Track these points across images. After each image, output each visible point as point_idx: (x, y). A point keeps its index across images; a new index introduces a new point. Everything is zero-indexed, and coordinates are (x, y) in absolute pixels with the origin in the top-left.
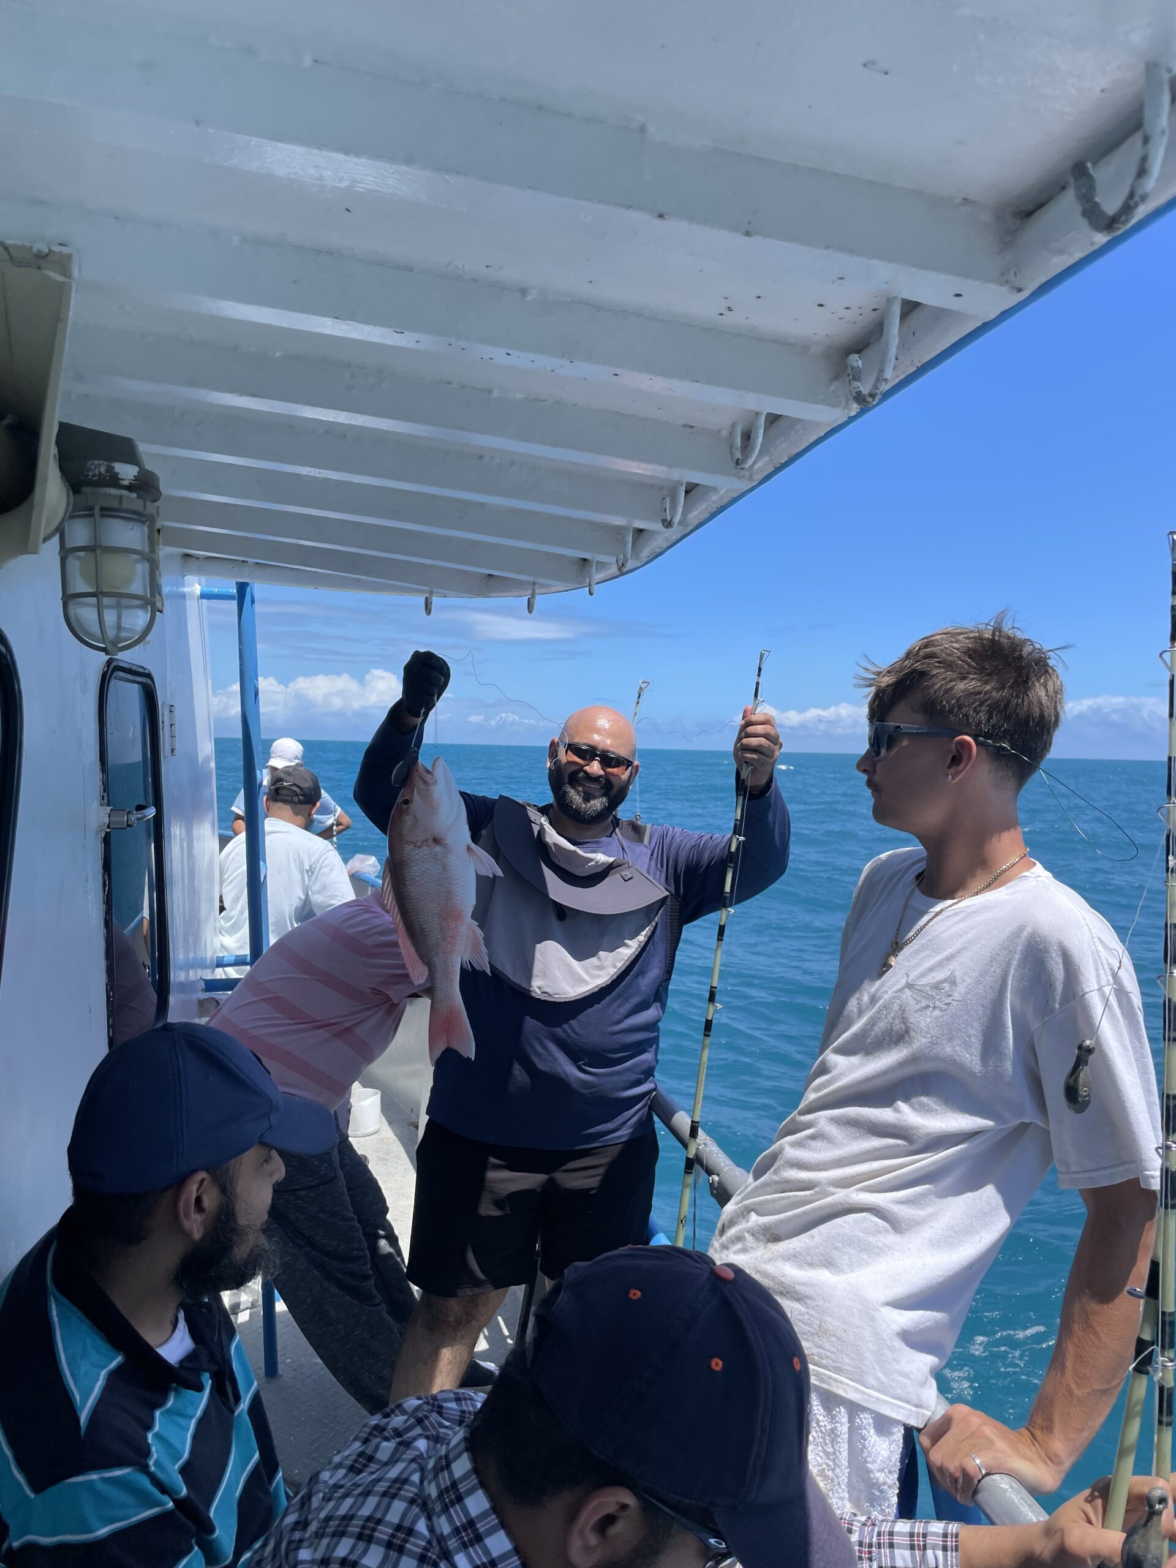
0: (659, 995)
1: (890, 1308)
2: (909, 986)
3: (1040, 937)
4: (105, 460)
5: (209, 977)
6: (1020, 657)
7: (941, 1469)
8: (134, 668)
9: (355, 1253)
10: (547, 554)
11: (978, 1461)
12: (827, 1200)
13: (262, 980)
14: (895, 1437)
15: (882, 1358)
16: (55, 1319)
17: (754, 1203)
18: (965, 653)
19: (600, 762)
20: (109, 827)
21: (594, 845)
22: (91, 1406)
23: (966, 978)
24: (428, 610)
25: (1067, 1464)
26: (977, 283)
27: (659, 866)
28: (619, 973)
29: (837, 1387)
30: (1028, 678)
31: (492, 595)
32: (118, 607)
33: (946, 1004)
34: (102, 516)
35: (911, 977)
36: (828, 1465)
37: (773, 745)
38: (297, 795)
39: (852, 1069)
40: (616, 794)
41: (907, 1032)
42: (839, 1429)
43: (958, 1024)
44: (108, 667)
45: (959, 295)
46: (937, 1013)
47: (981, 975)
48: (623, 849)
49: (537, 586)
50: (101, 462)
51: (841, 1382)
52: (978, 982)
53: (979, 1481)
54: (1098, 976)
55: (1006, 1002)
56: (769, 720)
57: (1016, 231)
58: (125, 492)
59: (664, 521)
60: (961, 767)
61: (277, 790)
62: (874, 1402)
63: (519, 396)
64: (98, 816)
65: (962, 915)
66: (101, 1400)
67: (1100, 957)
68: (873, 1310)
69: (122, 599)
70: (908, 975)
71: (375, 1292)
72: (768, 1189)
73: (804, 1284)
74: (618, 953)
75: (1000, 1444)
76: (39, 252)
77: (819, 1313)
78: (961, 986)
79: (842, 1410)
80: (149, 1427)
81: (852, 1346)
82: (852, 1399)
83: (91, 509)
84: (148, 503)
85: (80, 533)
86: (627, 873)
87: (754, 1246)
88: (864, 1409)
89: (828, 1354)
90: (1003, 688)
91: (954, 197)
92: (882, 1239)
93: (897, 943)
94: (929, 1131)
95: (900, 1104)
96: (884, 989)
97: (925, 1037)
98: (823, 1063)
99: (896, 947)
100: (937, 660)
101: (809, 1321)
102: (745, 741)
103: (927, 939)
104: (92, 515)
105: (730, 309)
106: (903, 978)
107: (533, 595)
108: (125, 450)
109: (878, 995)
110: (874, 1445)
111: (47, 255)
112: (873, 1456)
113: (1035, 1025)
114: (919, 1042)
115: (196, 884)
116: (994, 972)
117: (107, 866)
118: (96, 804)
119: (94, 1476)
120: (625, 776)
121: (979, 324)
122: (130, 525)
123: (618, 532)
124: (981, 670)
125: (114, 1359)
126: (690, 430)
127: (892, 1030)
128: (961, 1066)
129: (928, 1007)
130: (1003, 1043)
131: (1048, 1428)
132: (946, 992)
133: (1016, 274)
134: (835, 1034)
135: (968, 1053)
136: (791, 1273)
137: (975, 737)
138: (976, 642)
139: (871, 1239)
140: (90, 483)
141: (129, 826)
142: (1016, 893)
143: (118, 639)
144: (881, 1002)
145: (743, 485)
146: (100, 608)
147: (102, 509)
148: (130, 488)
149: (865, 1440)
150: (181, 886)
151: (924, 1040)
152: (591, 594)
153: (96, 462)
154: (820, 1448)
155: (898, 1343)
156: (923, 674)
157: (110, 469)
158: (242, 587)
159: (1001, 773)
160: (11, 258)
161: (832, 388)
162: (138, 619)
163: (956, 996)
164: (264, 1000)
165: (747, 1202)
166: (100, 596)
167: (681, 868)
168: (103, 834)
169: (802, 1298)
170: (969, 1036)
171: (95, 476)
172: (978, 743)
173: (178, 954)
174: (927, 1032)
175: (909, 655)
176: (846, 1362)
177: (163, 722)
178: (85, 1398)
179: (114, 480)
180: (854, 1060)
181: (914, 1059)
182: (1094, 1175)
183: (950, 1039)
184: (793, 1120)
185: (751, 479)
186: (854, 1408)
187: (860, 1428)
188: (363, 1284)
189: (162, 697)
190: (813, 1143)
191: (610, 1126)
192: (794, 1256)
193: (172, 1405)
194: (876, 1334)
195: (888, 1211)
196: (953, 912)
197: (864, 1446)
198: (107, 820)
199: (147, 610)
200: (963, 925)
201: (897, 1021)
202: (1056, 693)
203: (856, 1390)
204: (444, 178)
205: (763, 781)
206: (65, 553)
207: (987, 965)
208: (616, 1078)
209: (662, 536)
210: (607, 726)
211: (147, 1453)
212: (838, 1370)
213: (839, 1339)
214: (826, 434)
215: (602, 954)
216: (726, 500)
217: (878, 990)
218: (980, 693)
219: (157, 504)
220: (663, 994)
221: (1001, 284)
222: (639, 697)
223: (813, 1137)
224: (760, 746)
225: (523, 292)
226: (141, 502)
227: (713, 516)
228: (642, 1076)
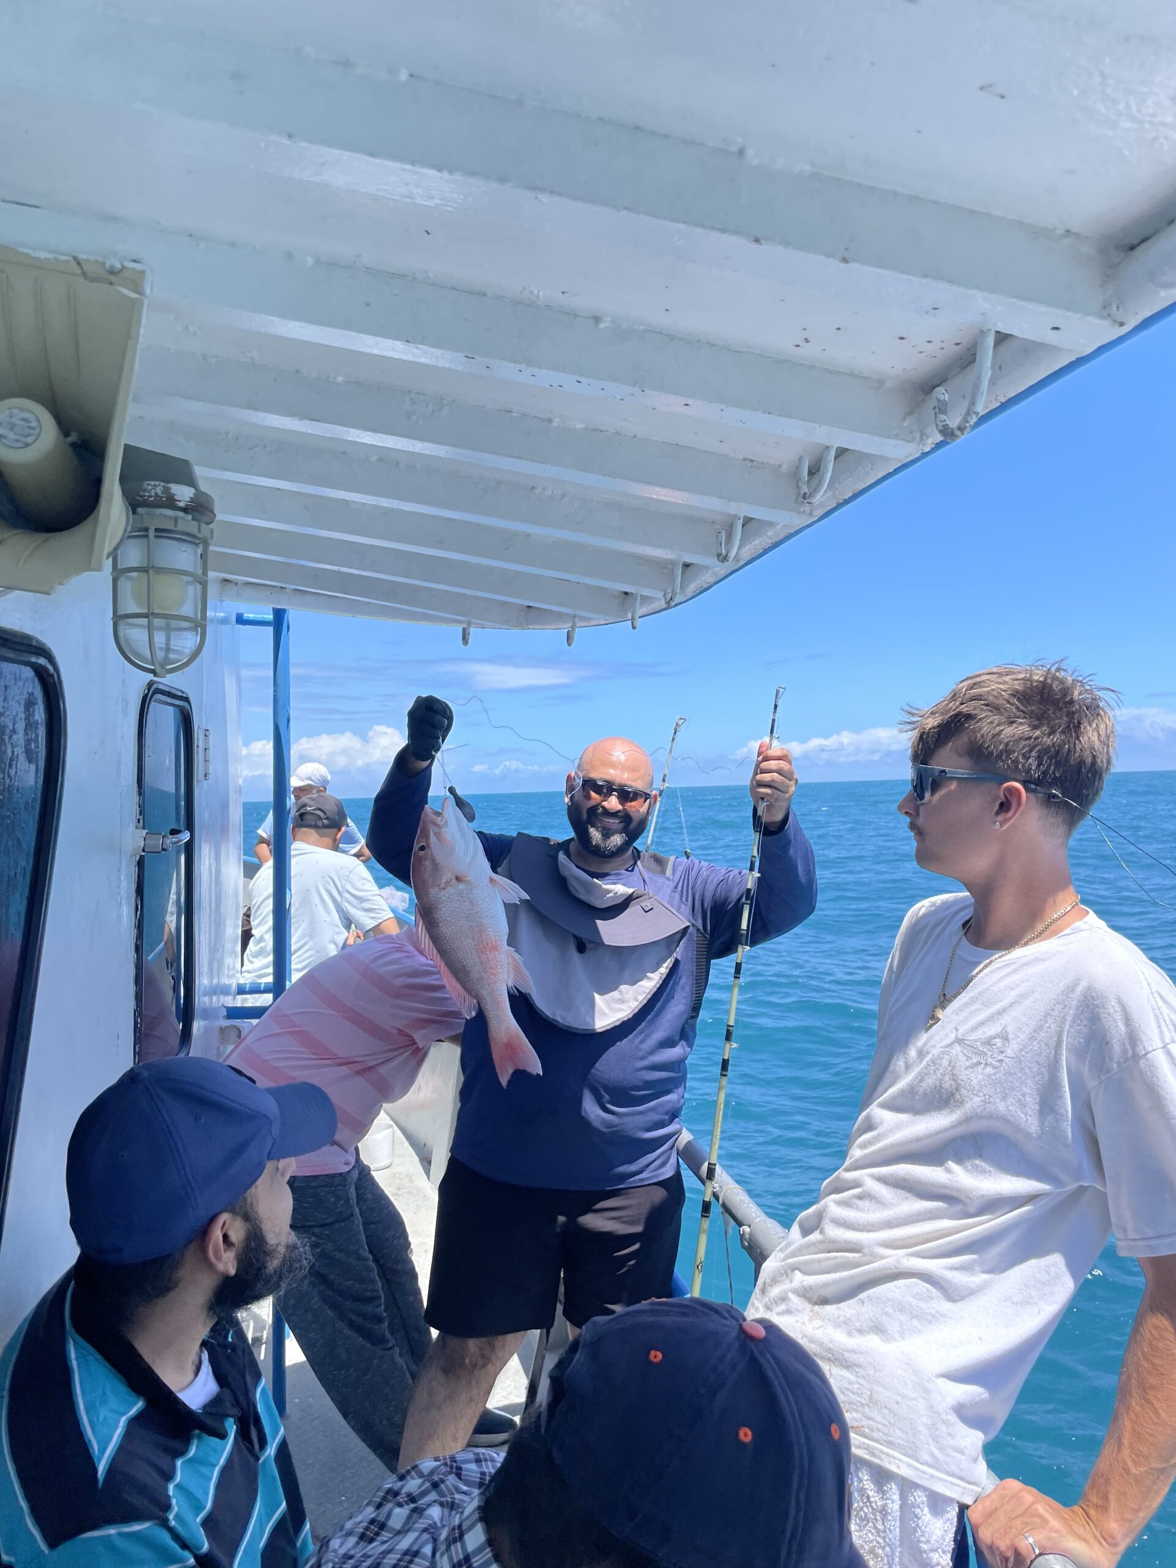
0: (685, 1033)
1: (945, 1380)
2: (959, 1041)
3: (1096, 992)
4: (163, 481)
5: (231, 1005)
6: (1072, 702)
7: (991, 1548)
8: (173, 691)
9: (368, 1294)
10: (588, 586)
11: (1031, 1540)
12: (876, 1265)
13: (287, 1012)
14: (949, 1516)
15: (937, 1433)
16: (74, 1363)
17: (798, 1263)
18: (1013, 695)
19: (618, 797)
20: (143, 851)
21: (615, 877)
22: (109, 1456)
23: (1019, 1034)
24: (465, 639)
25: (1123, 1547)
26: (1078, 315)
27: (684, 899)
28: (640, 1006)
29: (889, 1463)
30: (1079, 723)
31: (530, 627)
32: (168, 629)
33: (998, 1061)
34: (156, 537)
35: (961, 1031)
36: (878, 1543)
37: (787, 781)
38: (320, 818)
39: (899, 1126)
40: (633, 828)
41: (957, 1089)
42: (890, 1506)
43: (1012, 1082)
44: (149, 690)
45: (1057, 328)
46: (989, 1070)
47: (1035, 1031)
48: (644, 881)
49: (577, 619)
50: (157, 483)
51: (894, 1458)
52: (1032, 1038)
53: (1032, 1562)
54: (1161, 1033)
55: (1061, 1060)
56: (787, 756)
57: (1119, 264)
58: (180, 514)
59: (719, 555)
60: (1010, 814)
61: (302, 815)
62: (928, 1479)
63: (580, 426)
64: (134, 839)
65: (1013, 967)
66: (121, 1449)
67: (1161, 1013)
68: (927, 1381)
69: (171, 621)
70: (957, 1030)
71: (388, 1335)
72: (813, 1249)
73: (853, 1351)
74: (639, 986)
75: (1054, 1523)
76: (112, 267)
77: (869, 1383)
78: (1014, 1042)
79: (894, 1486)
80: (169, 1476)
81: (905, 1419)
82: (905, 1475)
83: (146, 530)
84: (203, 526)
85: (133, 555)
86: (647, 904)
87: (800, 1308)
88: (917, 1486)
89: (880, 1426)
90: (1052, 732)
91: (1056, 229)
92: (935, 1306)
93: (944, 995)
94: (981, 1193)
95: (951, 1164)
96: (932, 1043)
97: (977, 1095)
98: (868, 1118)
99: (944, 1000)
100: (982, 702)
101: (859, 1392)
102: (759, 777)
103: (977, 991)
104: (146, 536)
105: (807, 340)
106: (951, 1032)
107: (573, 627)
108: (181, 472)
109: (925, 1049)
110: (928, 1524)
111: (120, 271)
112: (927, 1535)
113: (1091, 1084)
114: (973, 1103)
115: (222, 910)
116: (1049, 1027)
117: (140, 891)
118: (132, 827)
119: (112, 1531)
120: (643, 809)
121: (1073, 359)
122: (184, 547)
123: (664, 568)
124: (1030, 715)
125: (135, 1404)
126: (750, 464)
127: (941, 1086)
128: (1017, 1127)
129: (979, 1063)
130: (1059, 1102)
131: (1104, 1508)
132: (998, 1048)
133: (1118, 307)
134: (880, 1089)
135: (1023, 1113)
136: (840, 1338)
137: (1025, 783)
138: (1024, 684)
139: (923, 1305)
140: (145, 504)
141: (163, 849)
142: (1069, 943)
143: (167, 661)
144: (929, 1058)
145: (799, 521)
146: (150, 629)
147: (157, 530)
148: (185, 510)
149: (919, 1518)
150: (208, 912)
151: (976, 1099)
152: (634, 628)
153: (152, 483)
154: (871, 1524)
155: (953, 1418)
156: (969, 717)
157: (167, 490)
158: (279, 614)
159: (1052, 820)
160: (84, 274)
161: (905, 424)
162: (187, 642)
163: (1009, 1052)
164: (290, 1033)
165: (791, 1261)
166: (151, 618)
167: (708, 904)
168: (138, 859)
169: (850, 1366)
170: (1024, 1095)
171: (150, 496)
172: (1027, 789)
173: (202, 981)
174: (979, 1091)
175: (954, 697)
176: (898, 1436)
177: (198, 746)
178: (103, 1450)
179: (170, 502)
180: (904, 1117)
181: (967, 1120)
182: (1153, 1242)
183: (1004, 1098)
184: (837, 1178)
185: (811, 514)
186: (907, 1486)
187: (913, 1506)
188: (376, 1327)
189: (199, 722)
190: (860, 1203)
191: (633, 1168)
192: (845, 1323)
193: (194, 1454)
194: (931, 1407)
195: (942, 1278)
196: (1003, 963)
197: (917, 1525)
198: (142, 844)
199: (197, 632)
200: (1015, 978)
201: (947, 1078)
202: (1108, 737)
203: (910, 1466)
204: (537, 198)
205: (779, 817)
206: (118, 573)
207: (1041, 1020)
208: (640, 1118)
209: (710, 571)
210: (622, 758)
211: (168, 1507)
212: (890, 1444)
213: (890, 1411)
214: (895, 470)
215: (623, 987)
216: (781, 536)
217: (925, 1044)
218: (1030, 738)
219: (211, 526)
220: (690, 1034)
221: (1103, 318)
222: (675, 733)
223: (860, 1197)
224: (773, 781)
225: (597, 319)
226: (195, 523)
227: (766, 551)
228: (667, 1117)
